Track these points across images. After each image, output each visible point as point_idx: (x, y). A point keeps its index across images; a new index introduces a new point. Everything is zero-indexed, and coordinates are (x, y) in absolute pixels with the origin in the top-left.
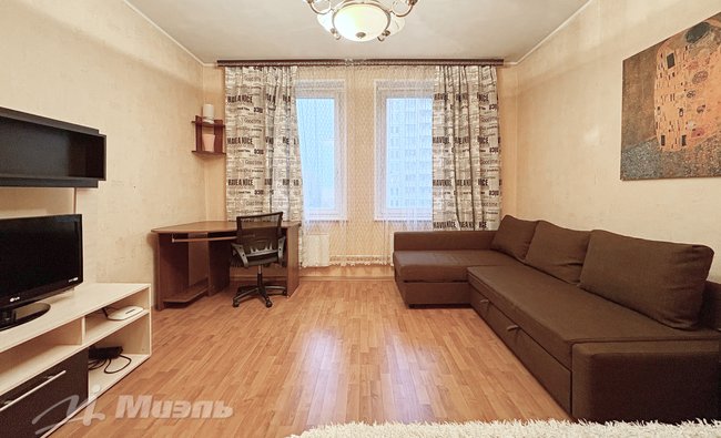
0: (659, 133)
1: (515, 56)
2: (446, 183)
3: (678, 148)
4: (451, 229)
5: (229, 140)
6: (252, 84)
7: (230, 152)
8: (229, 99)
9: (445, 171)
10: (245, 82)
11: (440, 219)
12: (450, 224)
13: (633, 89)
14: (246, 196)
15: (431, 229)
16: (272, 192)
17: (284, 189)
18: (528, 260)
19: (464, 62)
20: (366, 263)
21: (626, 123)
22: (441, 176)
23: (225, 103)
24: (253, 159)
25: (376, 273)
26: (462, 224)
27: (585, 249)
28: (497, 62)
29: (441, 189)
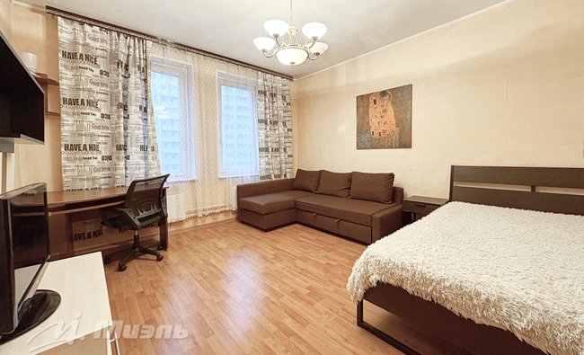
0: (371, 130)
1: (298, 76)
2: (266, 150)
3: (378, 137)
4: (268, 180)
5: (65, 100)
6: (98, 45)
7: (67, 113)
8: (64, 54)
9: (266, 142)
10: (88, 41)
11: (264, 174)
12: (269, 176)
13: (361, 110)
14: (94, 162)
15: (258, 181)
16: (127, 158)
17: (142, 154)
18: (320, 190)
19: (275, 73)
20: (217, 211)
21: (358, 124)
22: (263, 146)
23: (58, 58)
24: (99, 123)
25: (221, 218)
26: (276, 176)
27: (350, 180)
28: (290, 78)
29: (264, 154)
